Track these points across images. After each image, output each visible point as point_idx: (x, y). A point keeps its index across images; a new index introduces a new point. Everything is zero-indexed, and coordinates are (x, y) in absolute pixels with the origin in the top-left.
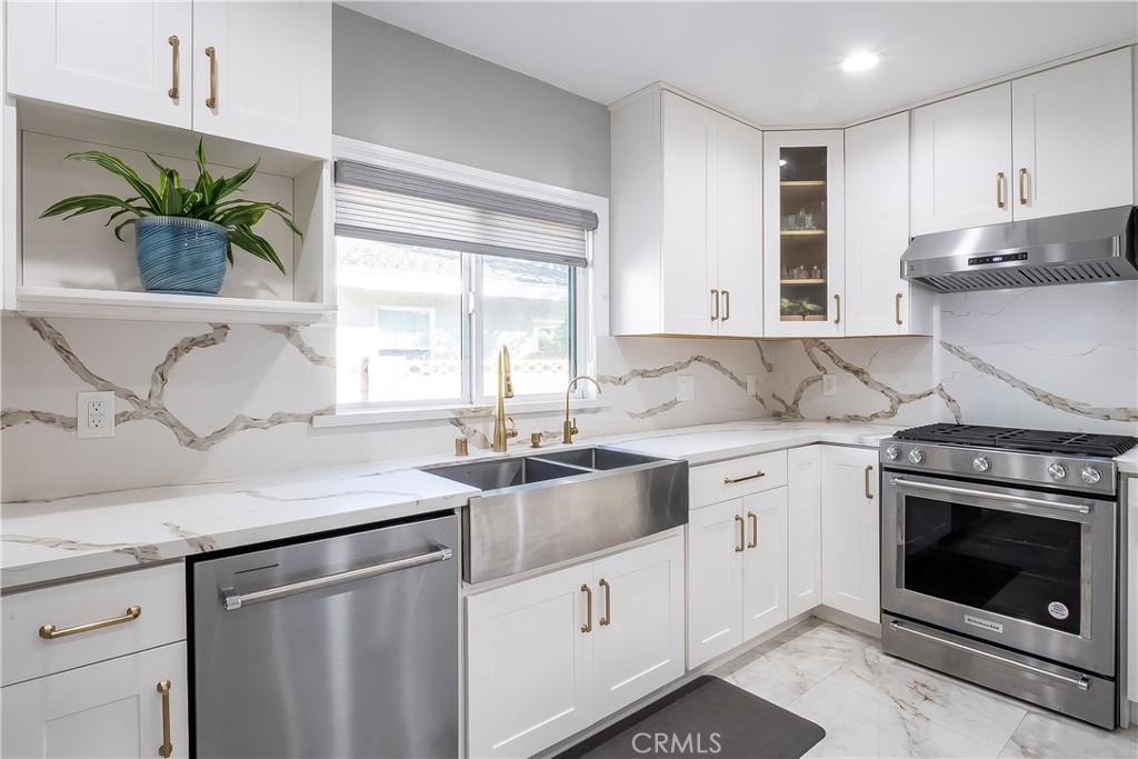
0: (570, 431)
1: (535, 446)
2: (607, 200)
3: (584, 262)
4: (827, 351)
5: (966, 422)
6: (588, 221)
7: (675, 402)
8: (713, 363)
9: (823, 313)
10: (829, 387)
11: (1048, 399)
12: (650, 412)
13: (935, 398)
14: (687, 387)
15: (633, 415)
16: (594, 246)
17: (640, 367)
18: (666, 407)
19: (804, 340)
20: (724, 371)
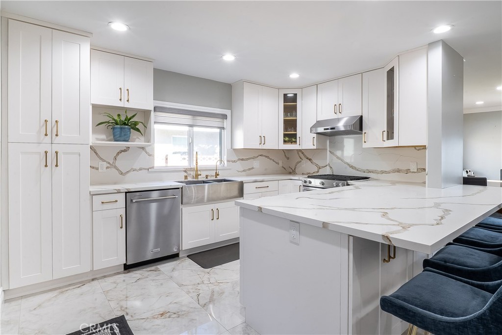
0: (217, 175)
1: (207, 178)
2: (230, 111)
3: (223, 128)
4: (303, 153)
5: (334, 174)
6: (224, 117)
7: (253, 168)
8: (266, 157)
9: (296, 142)
10: (303, 164)
11: (352, 167)
12: (244, 171)
13: (328, 167)
14: (256, 164)
15: (239, 171)
16: (227, 123)
17: (241, 158)
18: (249, 169)
19: (297, 150)
20: (271, 159)
